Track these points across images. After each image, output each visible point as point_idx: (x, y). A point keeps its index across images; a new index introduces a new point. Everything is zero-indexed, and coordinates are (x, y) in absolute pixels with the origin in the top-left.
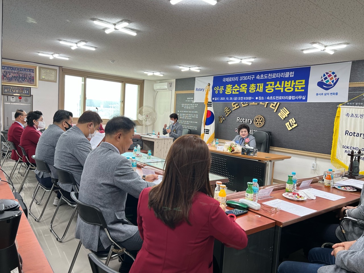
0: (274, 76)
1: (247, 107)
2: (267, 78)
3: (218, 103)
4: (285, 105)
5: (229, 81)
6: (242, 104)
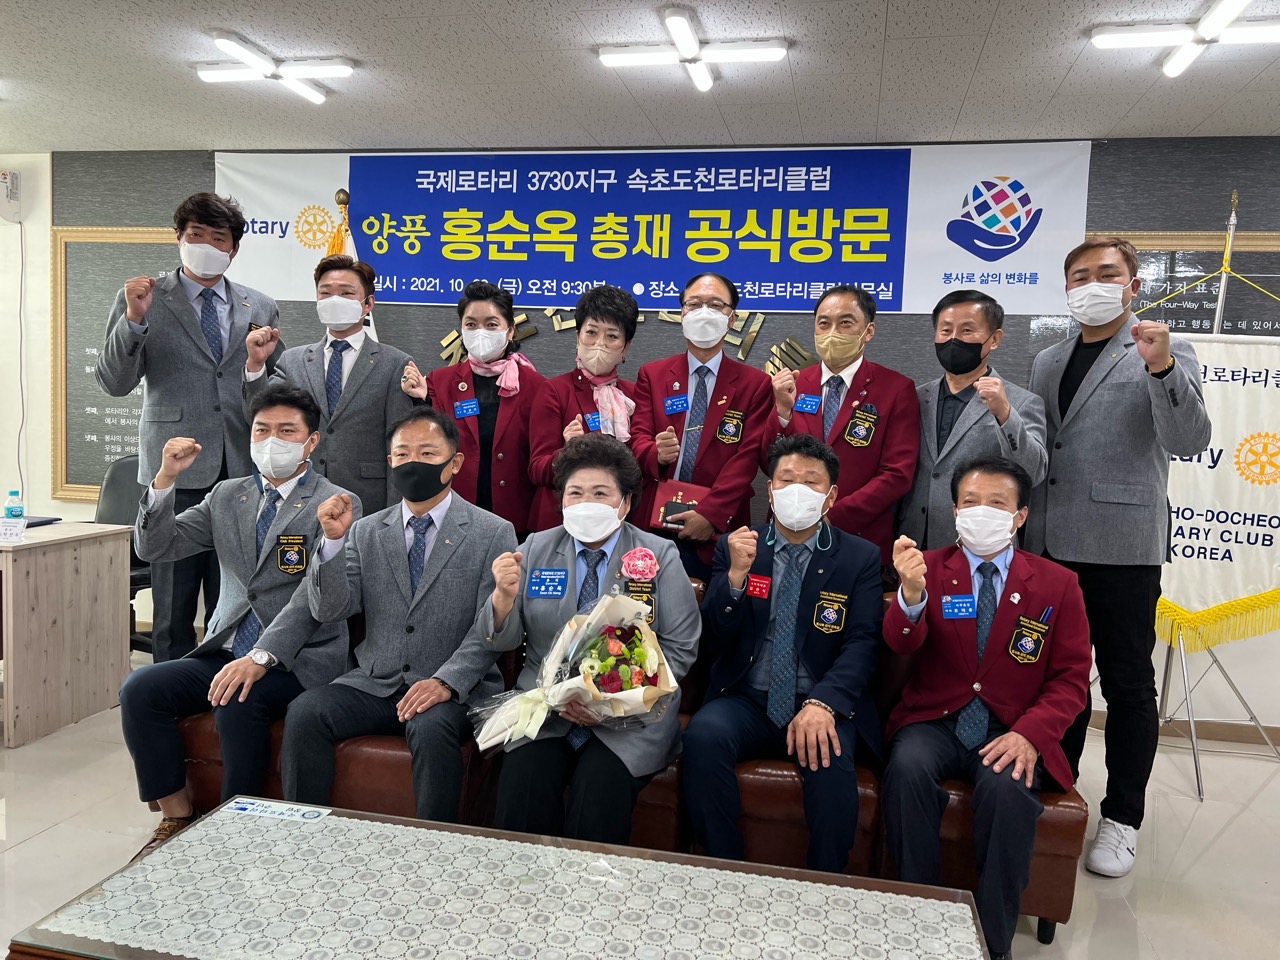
0: (727, 182)
2: (691, 188)
3: (395, 308)
4: (790, 326)
5: (458, 189)
6: (554, 314)
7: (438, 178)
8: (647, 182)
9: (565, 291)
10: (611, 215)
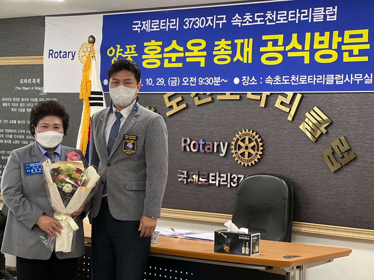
0: (282, 19)
1: (210, 105)
2: (263, 23)
4: (316, 101)
5: (151, 30)
6: (195, 96)
7: (142, 24)
8: (241, 21)
9: (201, 83)
10: (223, 40)
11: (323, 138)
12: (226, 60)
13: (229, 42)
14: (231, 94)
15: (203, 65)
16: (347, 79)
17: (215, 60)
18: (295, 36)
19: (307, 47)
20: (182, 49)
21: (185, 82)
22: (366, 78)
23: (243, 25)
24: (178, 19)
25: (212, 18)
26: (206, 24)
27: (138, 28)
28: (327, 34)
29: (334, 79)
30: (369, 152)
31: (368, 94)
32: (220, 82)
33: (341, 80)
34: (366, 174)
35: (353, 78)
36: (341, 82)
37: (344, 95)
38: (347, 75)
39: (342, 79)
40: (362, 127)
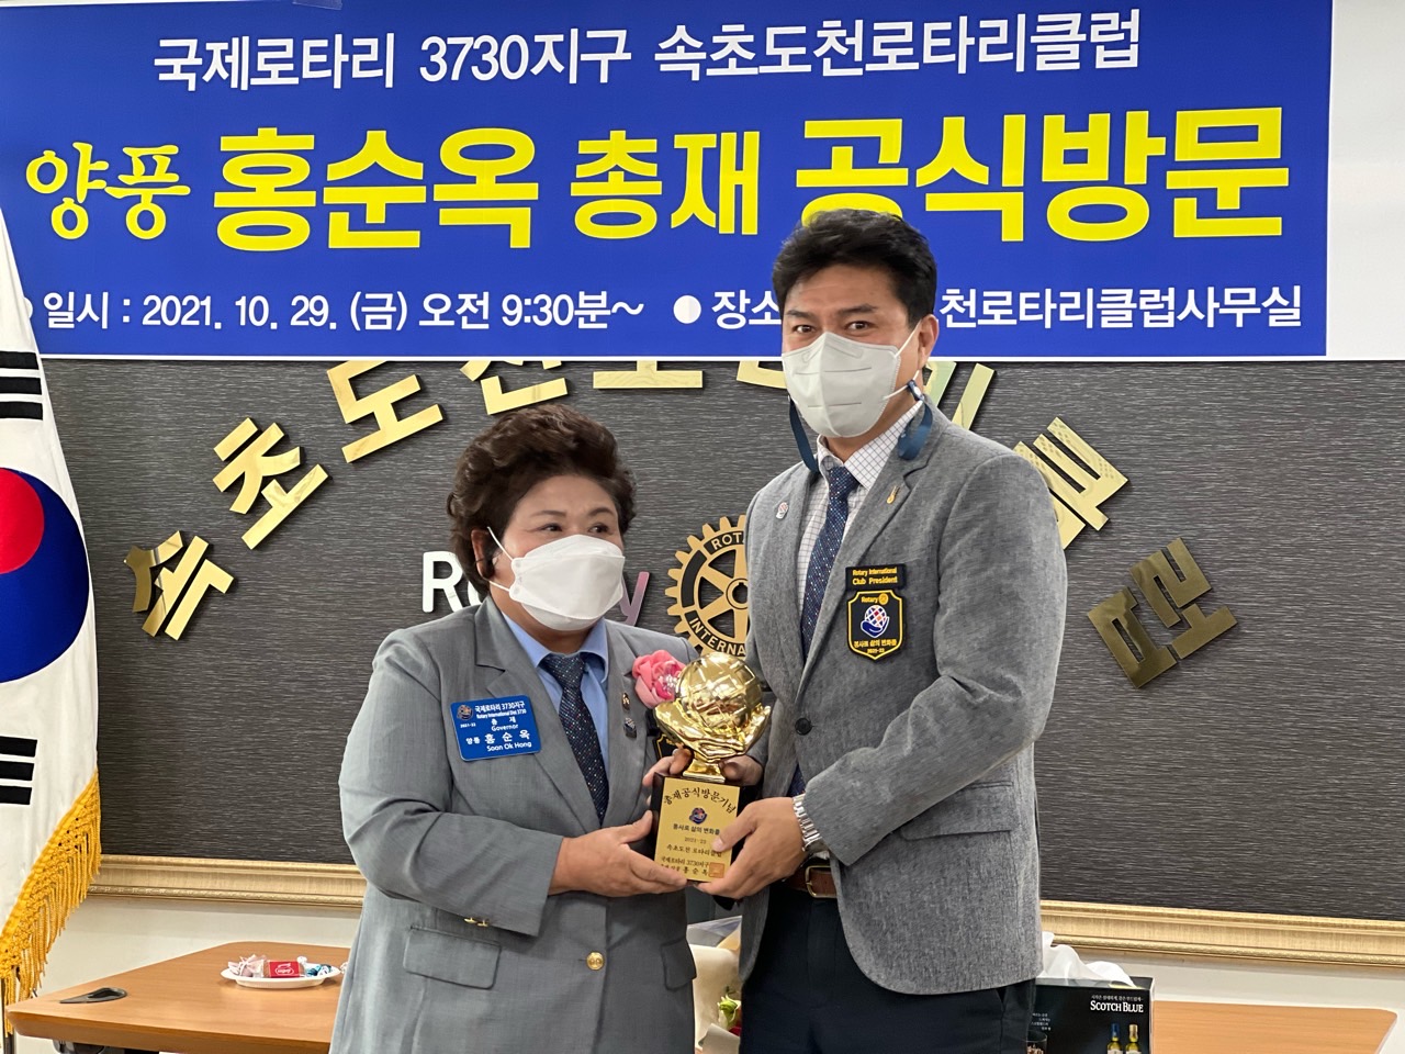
0: (892, 53)
2: (807, 68)
3: (106, 369)
4: (1056, 394)
5: (255, 81)
6: (485, 375)
7: (207, 56)
8: (703, 56)
9: (512, 318)
10: (618, 135)
11: (1090, 546)
12: (633, 219)
13: (650, 146)
14: (661, 366)
15: (521, 239)
16: (1191, 306)
17: (583, 221)
18: (954, 127)
19: (1013, 173)
20: (415, 170)
21: (437, 313)
22: (1276, 305)
23: (710, 72)
24: (390, 37)
25: (560, 38)
26: (532, 64)
27: (185, 69)
28: (1100, 123)
29: (1134, 306)
30: (1293, 602)
31: (1281, 369)
32: (608, 313)
33: (1165, 311)
34: (1278, 692)
35: (1217, 305)
36: (1167, 321)
37: (1178, 371)
38: (1191, 293)
39: (1171, 306)
40: (1257, 504)
